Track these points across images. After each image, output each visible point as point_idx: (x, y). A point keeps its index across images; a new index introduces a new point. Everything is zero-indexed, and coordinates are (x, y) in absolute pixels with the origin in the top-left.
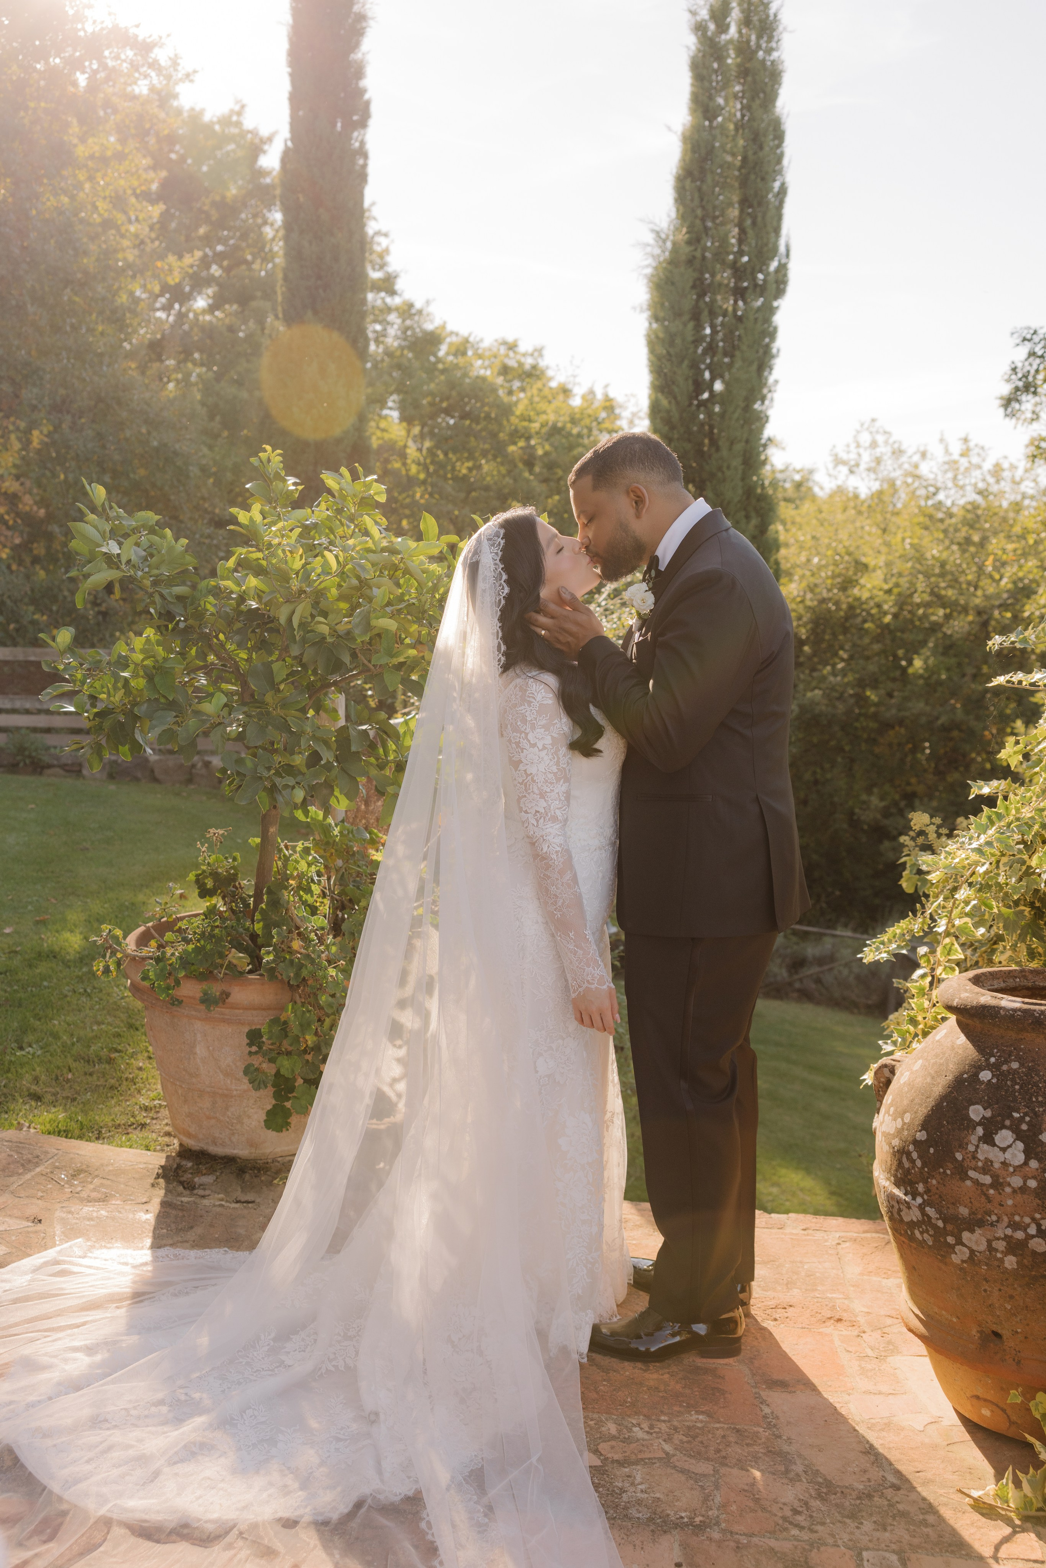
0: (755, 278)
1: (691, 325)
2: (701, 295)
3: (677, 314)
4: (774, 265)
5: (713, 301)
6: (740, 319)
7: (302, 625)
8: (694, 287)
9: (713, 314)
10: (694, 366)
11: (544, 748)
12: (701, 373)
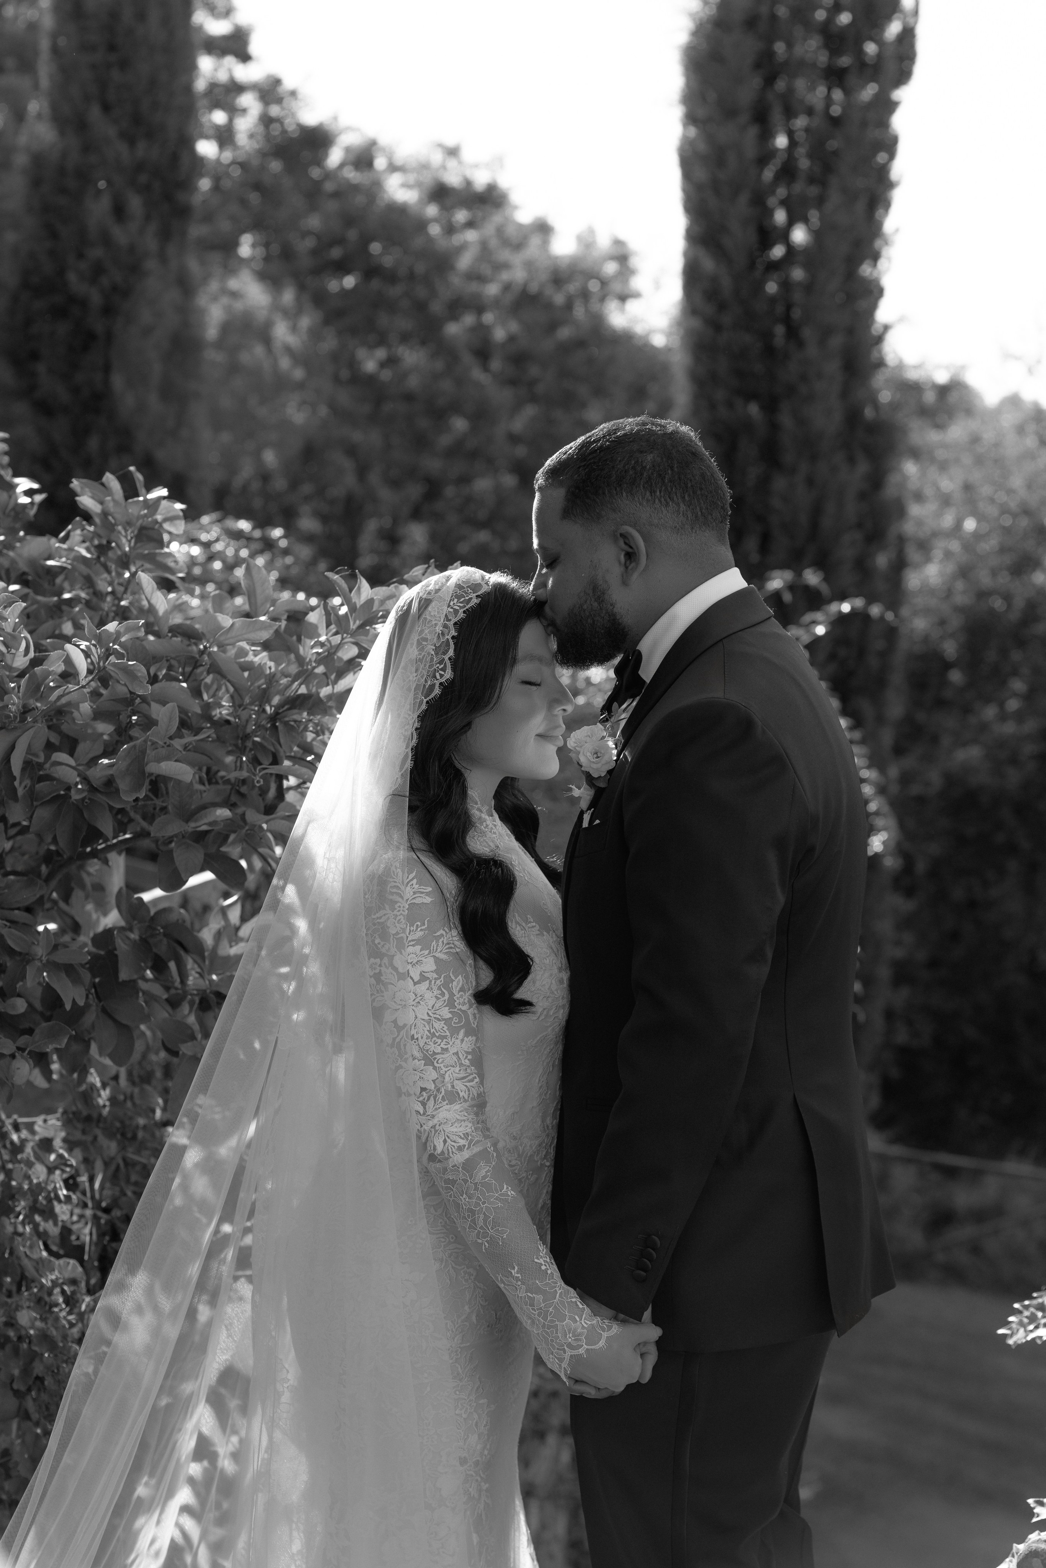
0: (860, 53)
1: (753, 132)
2: (770, 80)
3: (729, 112)
4: (894, 28)
5: (790, 91)
6: (836, 122)
7: (28, 765)
8: (758, 66)
9: (789, 113)
10: (759, 201)
11: (423, 978)
12: (769, 213)
